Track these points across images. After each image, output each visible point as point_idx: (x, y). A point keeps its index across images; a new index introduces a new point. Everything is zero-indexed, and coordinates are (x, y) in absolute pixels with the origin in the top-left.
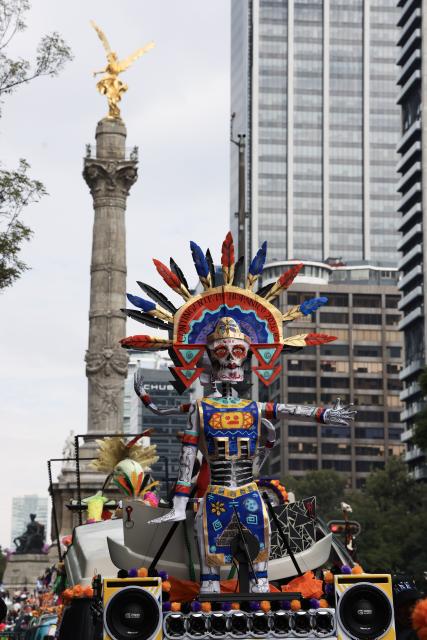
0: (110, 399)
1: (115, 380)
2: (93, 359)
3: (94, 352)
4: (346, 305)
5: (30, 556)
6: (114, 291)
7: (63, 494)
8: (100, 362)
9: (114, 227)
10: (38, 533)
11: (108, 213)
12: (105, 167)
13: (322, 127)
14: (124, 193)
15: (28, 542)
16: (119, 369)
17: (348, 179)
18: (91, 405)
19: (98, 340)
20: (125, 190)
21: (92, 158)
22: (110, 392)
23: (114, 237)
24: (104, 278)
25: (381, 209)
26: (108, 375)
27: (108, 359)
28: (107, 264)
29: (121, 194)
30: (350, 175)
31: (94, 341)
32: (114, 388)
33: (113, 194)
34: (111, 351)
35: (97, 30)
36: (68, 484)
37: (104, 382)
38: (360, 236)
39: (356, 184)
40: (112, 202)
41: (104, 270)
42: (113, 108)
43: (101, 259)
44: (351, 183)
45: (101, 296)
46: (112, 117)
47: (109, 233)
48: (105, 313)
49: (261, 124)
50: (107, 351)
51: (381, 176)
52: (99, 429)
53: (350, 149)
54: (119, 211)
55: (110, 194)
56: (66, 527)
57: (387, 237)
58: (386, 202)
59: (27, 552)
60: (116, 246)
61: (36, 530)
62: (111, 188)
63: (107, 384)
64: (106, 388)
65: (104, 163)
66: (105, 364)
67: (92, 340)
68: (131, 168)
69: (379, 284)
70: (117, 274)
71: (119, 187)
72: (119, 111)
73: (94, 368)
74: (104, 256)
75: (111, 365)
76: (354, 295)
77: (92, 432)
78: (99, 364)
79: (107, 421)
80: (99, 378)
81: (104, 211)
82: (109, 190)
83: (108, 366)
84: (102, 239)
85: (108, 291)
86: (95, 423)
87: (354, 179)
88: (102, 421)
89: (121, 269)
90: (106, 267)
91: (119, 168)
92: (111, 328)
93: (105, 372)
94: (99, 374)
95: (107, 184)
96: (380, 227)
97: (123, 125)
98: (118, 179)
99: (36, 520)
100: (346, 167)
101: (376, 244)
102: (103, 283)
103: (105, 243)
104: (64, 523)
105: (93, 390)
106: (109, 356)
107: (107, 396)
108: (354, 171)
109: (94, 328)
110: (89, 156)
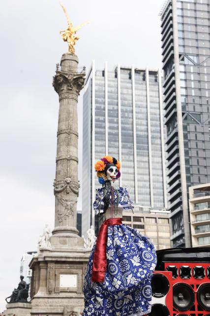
0: (69, 207)
1: (72, 196)
2: (59, 184)
3: (59, 180)
4: (130, 221)
5: (20, 304)
6: (72, 145)
7: (41, 265)
8: (63, 185)
9: (71, 110)
10: (25, 288)
11: (68, 102)
12: (67, 77)
13: (119, 154)
14: (77, 92)
15: (19, 295)
16: (74, 189)
17: (129, 173)
18: (57, 211)
19: (62, 173)
20: (77, 91)
21: (59, 71)
22: (69, 203)
23: (71, 115)
24: (66, 137)
25: (141, 185)
26: (68, 193)
27: (68, 183)
28: (67, 130)
29: (75, 93)
30: (130, 172)
31: (59, 174)
32: (71, 201)
33: (71, 92)
34: (69, 179)
35: (63, 7)
36: (45, 258)
37: (65, 197)
38: (134, 195)
39: (131, 175)
40: (71, 96)
41: (66, 133)
42: (71, 47)
43: (63, 127)
44: (130, 175)
45: (63, 148)
46: (70, 53)
47: (69, 113)
48: (66, 157)
49: (96, 152)
50: (67, 179)
51: (141, 172)
52: (62, 225)
53: (129, 162)
54: (74, 102)
55: (69, 91)
56: (42, 286)
57: (144, 196)
58: (143, 183)
59: (18, 302)
60: (72, 120)
61: (24, 287)
62: (70, 88)
63: (67, 199)
64: (66, 201)
65: (67, 74)
66: (67, 187)
67: (57, 173)
68: (81, 78)
69: (143, 213)
70: (74, 136)
71: (75, 89)
72: (74, 50)
73: (59, 189)
74: (66, 125)
75: (70, 187)
76: (134, 217)
77: (58, 228)
78: (63, 186)
79: (67, 220)
80: (62, 195)
81: (65, 101)
82: (69, 89)
83: (68, 187)
84: (64, 116)
85: (68, 145)
86: (60, 222)
87: (131, 174)
88: (64, 221)
89: (75, 133)
90: (67, 131)
91: (75, 77)
92: (70, 166)
93: (66, 191)
94: (63, 192)
95: (68, 86)
96: (141, 192)
97: (76, 56)
98: (74, 84)
99: (24, 280)
100: (128, 169)
101: (140, 198)
102: (65, 141)
103: (67, 118)
104: (41, 284)
105: (58, 202)
106: (68, 181)
107: (67, 205)
108: (131, 171)
109: (59, 166)
110: (57, 70)
